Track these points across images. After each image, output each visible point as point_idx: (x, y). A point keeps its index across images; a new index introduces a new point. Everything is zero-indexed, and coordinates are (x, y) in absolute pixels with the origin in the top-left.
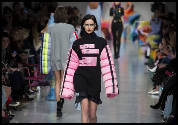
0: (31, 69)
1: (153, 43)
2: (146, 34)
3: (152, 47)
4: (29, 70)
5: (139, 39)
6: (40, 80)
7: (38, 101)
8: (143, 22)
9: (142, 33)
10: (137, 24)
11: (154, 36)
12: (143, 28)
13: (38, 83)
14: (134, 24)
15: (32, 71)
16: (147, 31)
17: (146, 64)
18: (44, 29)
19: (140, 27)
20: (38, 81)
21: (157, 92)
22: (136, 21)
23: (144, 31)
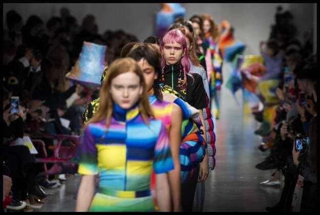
0: (49, 142)
1: (268, 94)
2: (256, 78)
3: (267, 101)
4: (44, 144)
5: (243, 88)
6: (65, 163)
7: (61, 201)
8: (251, 57)
9: (249, 76)
10: (240, 61)
11: (270, 83)
12: (250, 67)
13: (60, 168)
14: (235, 61)
15: (50, 147)
16: (258, 72)
17: (257, 133)
18: (72, 71)
19: (245, 66)
20: (61, 164)
21: (278, 182)
22: (238, 56)
23: (253, 73)
